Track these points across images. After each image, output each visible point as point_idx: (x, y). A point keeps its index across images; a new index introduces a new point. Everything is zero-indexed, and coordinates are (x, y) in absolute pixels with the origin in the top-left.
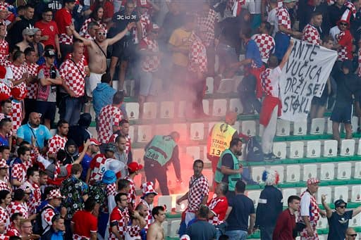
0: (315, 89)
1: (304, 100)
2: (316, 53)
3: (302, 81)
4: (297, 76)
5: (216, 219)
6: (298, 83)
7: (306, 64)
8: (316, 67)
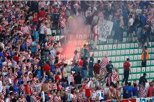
0: (108, 32)
1: (105, 35)
2: (107, 22)
3: (104, 30)
4: (102, 28)
5: (80, 66)
6: (103, 30)
7: (105, 25)
8: (108, 26)
